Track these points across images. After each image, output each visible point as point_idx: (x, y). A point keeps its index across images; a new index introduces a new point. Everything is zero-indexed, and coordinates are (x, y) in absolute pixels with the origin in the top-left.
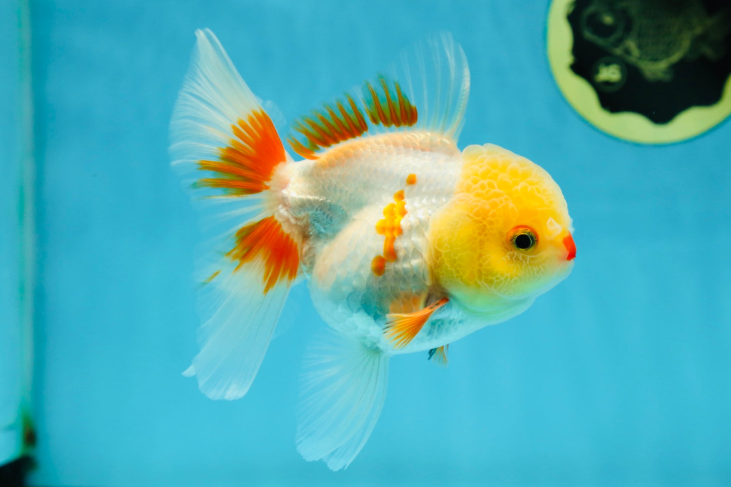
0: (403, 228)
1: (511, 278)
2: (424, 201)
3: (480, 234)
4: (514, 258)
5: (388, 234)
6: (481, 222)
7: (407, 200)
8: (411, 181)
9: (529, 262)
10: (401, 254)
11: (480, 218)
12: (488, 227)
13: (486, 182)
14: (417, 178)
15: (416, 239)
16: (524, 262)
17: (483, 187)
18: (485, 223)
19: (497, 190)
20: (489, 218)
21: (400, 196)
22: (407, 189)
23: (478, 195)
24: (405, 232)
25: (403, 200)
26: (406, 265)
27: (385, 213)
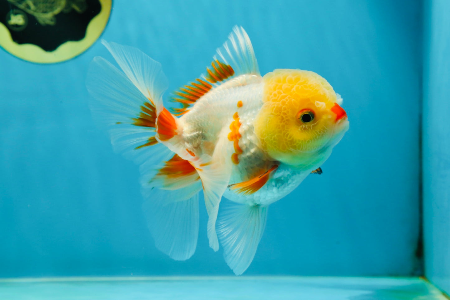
0: (241, 134)
1: (305, 141)
2: (249, 114)
3: (281, 122)
4: (303, 129)
5: (234, 140)
6: (280, 115)
7: (240, 117)
8: (240, 105)
9: (312, 128)
10: (244, 148)
11: (279, 113)
12: (284, 116)
13: (276, 92)
14: (243, 102)
15: (249, 137)
16: (309, 129)
17: (275, 95)
18: (282, 115)
19: (283, 94)
20: (283, 112)
21: (236, 116)
22: (239, 111)
23: (274, 101)
24: (243, 135)
25: (238, 118)
26: (248, 154)
27: (231, 128)
